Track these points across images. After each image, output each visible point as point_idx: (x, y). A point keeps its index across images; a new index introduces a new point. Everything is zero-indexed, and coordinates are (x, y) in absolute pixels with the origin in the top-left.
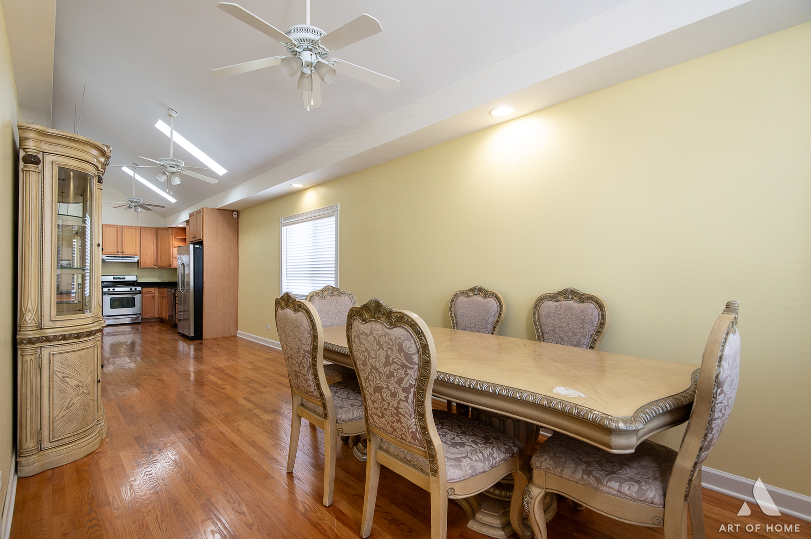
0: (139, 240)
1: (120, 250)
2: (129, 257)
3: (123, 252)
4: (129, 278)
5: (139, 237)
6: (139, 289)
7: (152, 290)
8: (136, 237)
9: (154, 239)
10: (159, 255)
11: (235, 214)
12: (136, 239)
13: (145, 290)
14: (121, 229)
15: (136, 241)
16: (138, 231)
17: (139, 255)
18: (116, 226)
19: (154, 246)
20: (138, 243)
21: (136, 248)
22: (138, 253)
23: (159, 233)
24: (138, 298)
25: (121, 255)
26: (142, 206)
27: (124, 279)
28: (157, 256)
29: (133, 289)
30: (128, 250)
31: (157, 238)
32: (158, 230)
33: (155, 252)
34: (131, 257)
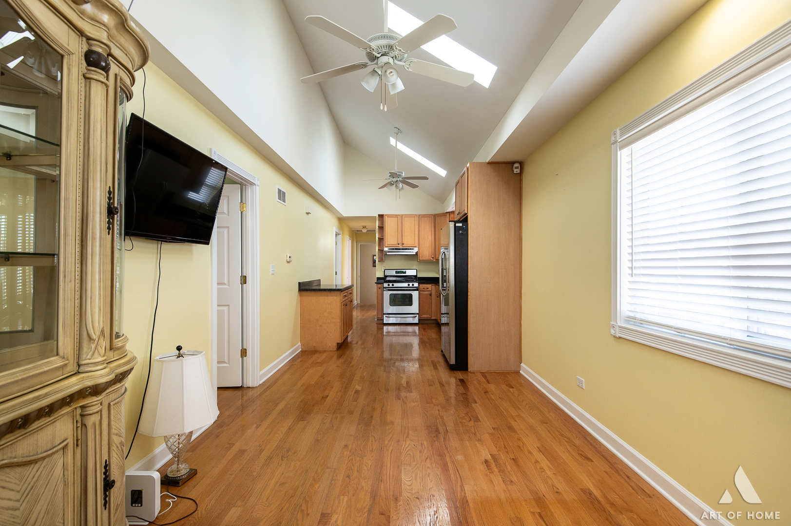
0: (418, 229)
1: (400, 242)
2: (408, 249)
3: (403, 244)
4: (411, 273)
5: (418, 227)
6: (416, 285)
7: (429, 286)
8: (415, 227)
9: (432, 228)
10: (437, 246)
11: (517, 168)
12: (415, 229)
13: (423, 286)
14: (401, 219)
15: (415, 231)
16: (417, 219)
17: (418, 246)
18: (396, 216)
19: (432, 235)
20: (417, 232)
21: (415, 238)
22: (417, 245)
23: (437, 221)
24: (415, 295)
25: (401, 247)
26: (405, 181)
27: (405, 273)
28: (435, 247)
29: (411, 284)
30: (408, 242)
31: (435, 227)
32: (436, 217)
33: (433, 243)
34: (410, 249)
